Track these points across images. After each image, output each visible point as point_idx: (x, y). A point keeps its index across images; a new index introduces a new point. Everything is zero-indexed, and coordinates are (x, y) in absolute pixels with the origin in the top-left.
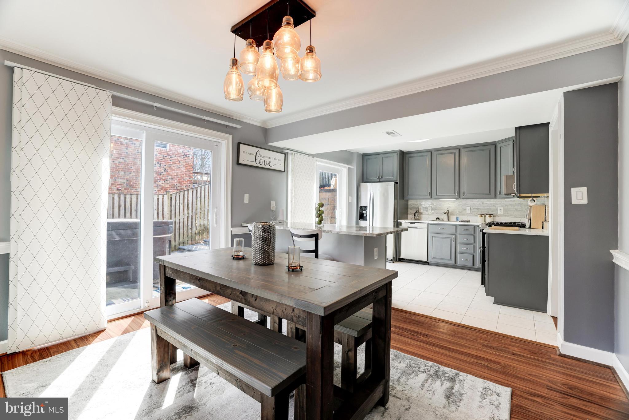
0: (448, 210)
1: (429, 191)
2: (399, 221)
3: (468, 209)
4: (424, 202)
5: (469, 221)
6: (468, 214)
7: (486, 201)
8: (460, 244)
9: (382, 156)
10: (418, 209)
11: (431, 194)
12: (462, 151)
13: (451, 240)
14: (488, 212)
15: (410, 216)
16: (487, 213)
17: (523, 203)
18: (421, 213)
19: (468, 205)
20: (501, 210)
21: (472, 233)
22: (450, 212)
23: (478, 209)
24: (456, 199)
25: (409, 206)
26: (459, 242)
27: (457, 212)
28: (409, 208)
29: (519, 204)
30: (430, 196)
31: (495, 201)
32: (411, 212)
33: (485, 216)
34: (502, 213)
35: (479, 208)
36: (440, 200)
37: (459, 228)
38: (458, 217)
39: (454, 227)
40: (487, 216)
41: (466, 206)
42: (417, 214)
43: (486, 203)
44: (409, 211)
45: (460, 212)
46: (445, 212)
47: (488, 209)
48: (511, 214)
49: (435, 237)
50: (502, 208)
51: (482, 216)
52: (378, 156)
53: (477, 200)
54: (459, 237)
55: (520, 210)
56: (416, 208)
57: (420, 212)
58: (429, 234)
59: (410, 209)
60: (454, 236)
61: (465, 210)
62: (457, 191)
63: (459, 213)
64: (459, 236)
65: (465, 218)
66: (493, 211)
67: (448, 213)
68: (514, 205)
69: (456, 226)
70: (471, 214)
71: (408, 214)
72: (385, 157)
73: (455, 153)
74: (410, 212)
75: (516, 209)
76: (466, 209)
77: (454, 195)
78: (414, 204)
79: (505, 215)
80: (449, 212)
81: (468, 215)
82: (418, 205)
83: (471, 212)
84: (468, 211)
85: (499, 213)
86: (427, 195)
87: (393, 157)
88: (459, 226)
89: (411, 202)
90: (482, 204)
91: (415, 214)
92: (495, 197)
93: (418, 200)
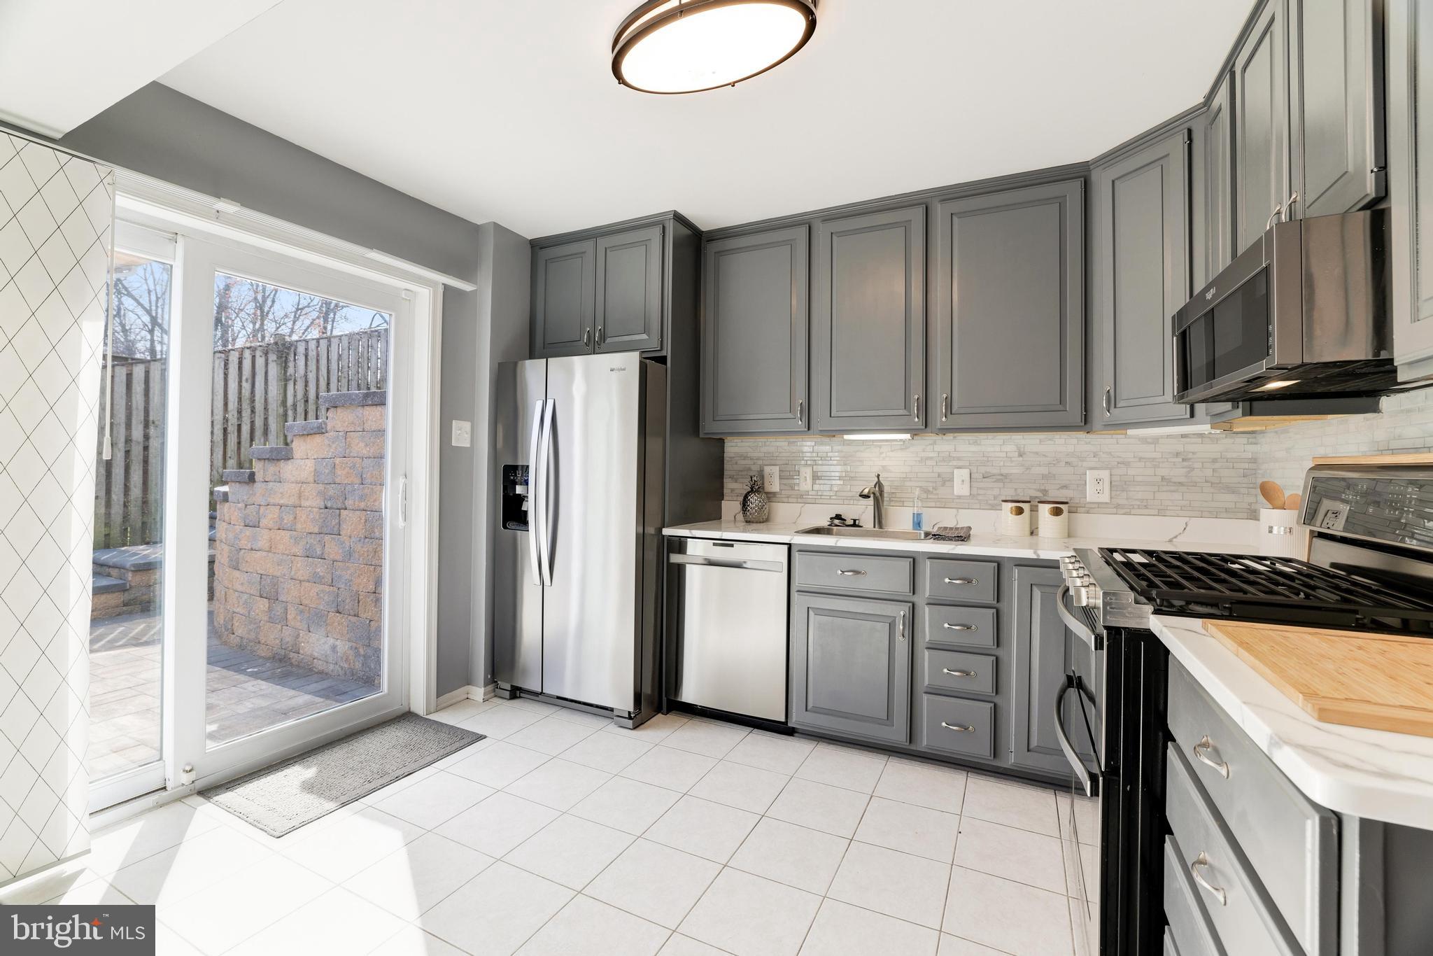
0: (879, 484)
1: (801, 398)
2: (667, 532)
3: (961, 475)
4: (779, 446)
5: (963, 537)
6: (959, 497)
7: (1032, 442)
8: (932, 647)
9: (603, 243)
10: (762, 477)
11: (808, 411)
12: (940, 213)
13: (892, 626)
14: (1045, 492)
15: (730, 507)
16: (1039, 494)
17: (1193, 453)
18: (771, 496)
19: (959, 459)
20: (1098, 481)
21: (989, 598)
22: (886, 489)
23: (1003, 478)
24: (915, 432)
25: (726, 466)
26: (927, 639)
27: (917, 492)
28: (726, 473)
29: (1177, 454)
30: (805, 418)
31: (1075, 441)
32: (734, 487)
33: (1034, 510)
34: (1105, 497)
35: (1004, 471)
36: (846, 437)
37: (927, 568)
38: (919, 515)
39: (906, 565)
40: (1045, 510)
41: (955, 463)
42: (754, 499)
43: (1037, 453)
44: (729, 485)
45: (927, 491)
46: (866, 491)
47: (1044, 477)
48: (1142, 500)
49: (821, 612)
50: (1105, 474)
51: (1020, 511)
52: (588, 246)
53: (1001, 437)
54: (926, 614)
55: (1181, 484)
56: (752, 474)
57: (768, 488)
58: (794, 595)
59: (731, 477)
60: (901, 611)
61: (947, 480)
62: (917, 395)
63: (924, 496)
64: (927, 609)
65: (948, 519)
66: (1065, 487)
67: (877, 496)
68: (1154, 459)
69: (914, 560)
70: (974, 500)
71: (721, 497)
72: (615, 248)
73: (906, 225)
74: (732, 490)
75: (1163, 478)
76: (952, 480)
77: (902, 412)
78: (745, 458)
79: (1118, 506)
80: (881, 491)
81: (960, 504)
82: (758, 459)
83: (975, 491)
84: (960, 487)
85: (1091, 495)
86: (790, 415)
87: (646, 243)
88: (928, 562)
89: (734, 448)
90: (1020, 455)
91: (746, 497)
92: (1086, 421)
93: (761, 440)
